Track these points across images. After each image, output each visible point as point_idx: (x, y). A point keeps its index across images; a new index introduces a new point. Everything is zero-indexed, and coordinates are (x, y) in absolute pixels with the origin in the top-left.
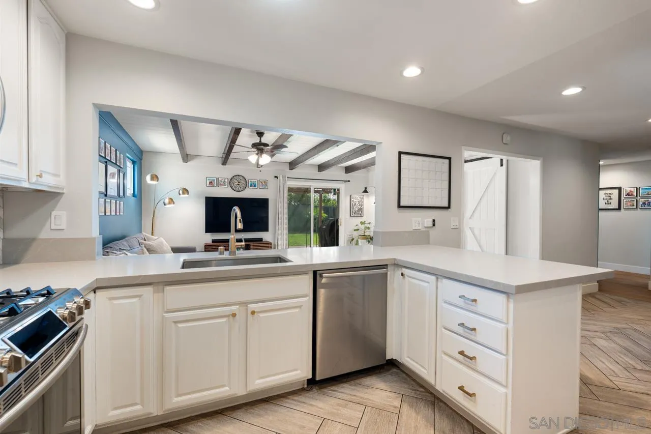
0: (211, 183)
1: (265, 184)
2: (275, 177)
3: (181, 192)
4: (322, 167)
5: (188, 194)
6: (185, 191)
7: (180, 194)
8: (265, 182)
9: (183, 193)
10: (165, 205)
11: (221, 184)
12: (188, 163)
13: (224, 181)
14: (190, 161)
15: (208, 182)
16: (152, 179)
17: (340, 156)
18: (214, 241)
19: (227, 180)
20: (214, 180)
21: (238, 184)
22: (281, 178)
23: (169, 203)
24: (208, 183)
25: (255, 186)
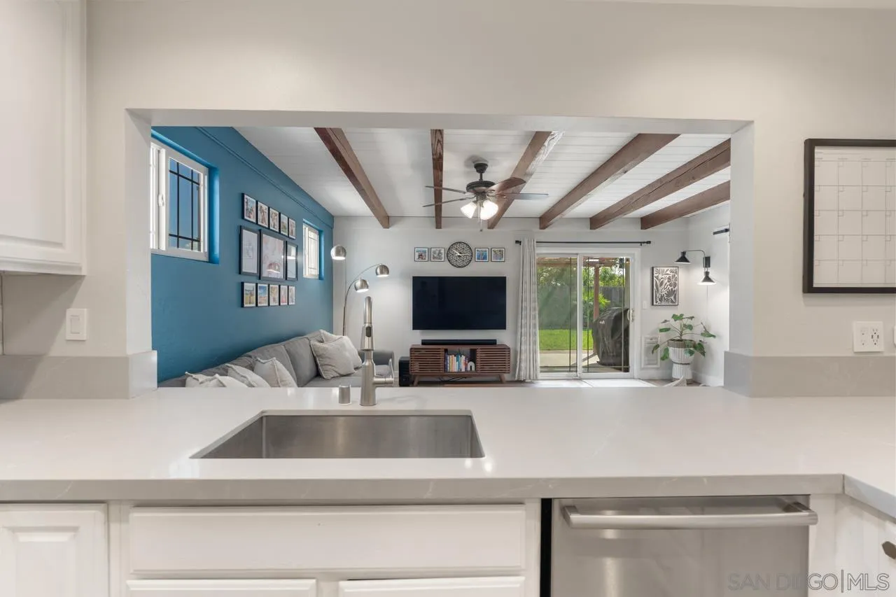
0: (420, 256)
1: (500, 254)
2: (517, 242)
3: (378, 271)
4: (596, 221)
5: (388, 273)
6: (384, 269)
7: (377, 274)
8: (500, 251)
9: (382, 273)
10: (356, 289)
11: (434, 258)
12: (390, 229)
13: (440, 253)
14: (392, 225)
15: (417, 254)
16: (338, 254)
17: (631, 197)
18: (424, 343)
19: (443, 251)
20: (425, 252)
21: (459, 256)
22: (525, 242)
23: (362, 287)
24: (417, 257)
25: (485, 258)
